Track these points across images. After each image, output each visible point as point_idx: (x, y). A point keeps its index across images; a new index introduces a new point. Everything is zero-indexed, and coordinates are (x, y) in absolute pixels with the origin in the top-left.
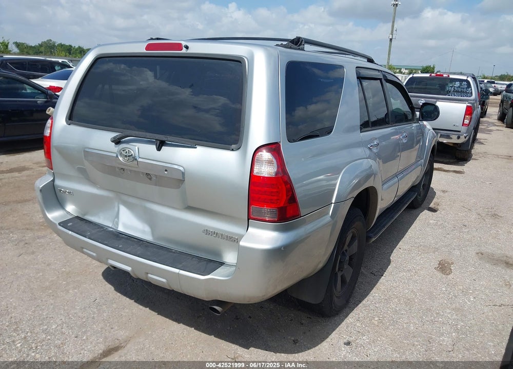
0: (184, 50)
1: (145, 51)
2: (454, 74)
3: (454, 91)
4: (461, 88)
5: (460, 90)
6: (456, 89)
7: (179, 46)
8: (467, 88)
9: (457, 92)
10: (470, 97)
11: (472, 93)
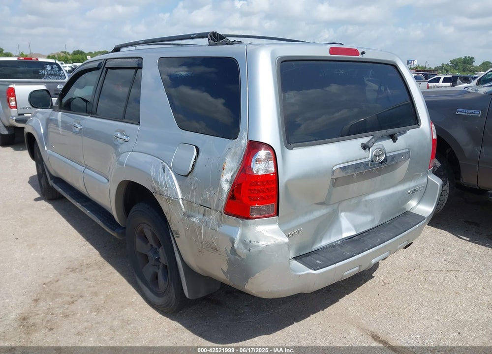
0: (360, 56)
1: (330, 55)
2: (42, 56)
3: (48, 75)
4: (54, 71)
5: (53, 73)
6: (49, 72)
7: (354, 52)
8: (59, 71)
9: (51, 75)
10: (64, 79)
11: (64, 75)
